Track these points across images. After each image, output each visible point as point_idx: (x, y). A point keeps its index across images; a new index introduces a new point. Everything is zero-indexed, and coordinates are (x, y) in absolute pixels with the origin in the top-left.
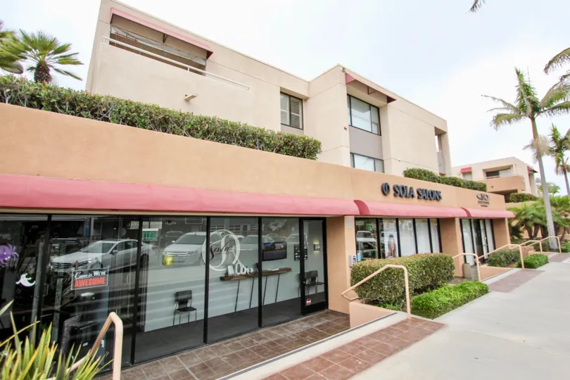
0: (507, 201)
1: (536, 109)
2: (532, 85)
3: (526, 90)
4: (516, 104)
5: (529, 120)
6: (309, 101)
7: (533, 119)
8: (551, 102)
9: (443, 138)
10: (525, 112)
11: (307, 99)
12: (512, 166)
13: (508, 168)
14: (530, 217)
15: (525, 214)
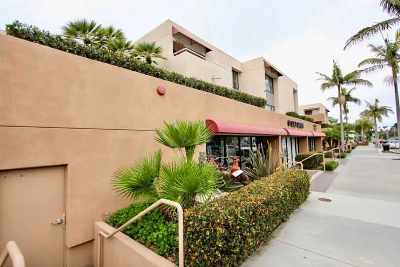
0: (322, 128)
1: (341, 81)
2: (340, 68)
3: (337, 71)
4: (331, 78)
5: (337, 87)
6: (242, 74)
7: (339, 87)
8: (349, 79)
9: (296, 93)
10: (336, 83)
11: (240, 73)
12: (319, 108)
13: (317, 109)
14: (331, 136)
15: (329, 135)
